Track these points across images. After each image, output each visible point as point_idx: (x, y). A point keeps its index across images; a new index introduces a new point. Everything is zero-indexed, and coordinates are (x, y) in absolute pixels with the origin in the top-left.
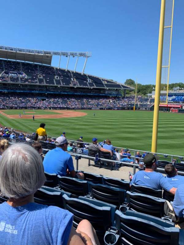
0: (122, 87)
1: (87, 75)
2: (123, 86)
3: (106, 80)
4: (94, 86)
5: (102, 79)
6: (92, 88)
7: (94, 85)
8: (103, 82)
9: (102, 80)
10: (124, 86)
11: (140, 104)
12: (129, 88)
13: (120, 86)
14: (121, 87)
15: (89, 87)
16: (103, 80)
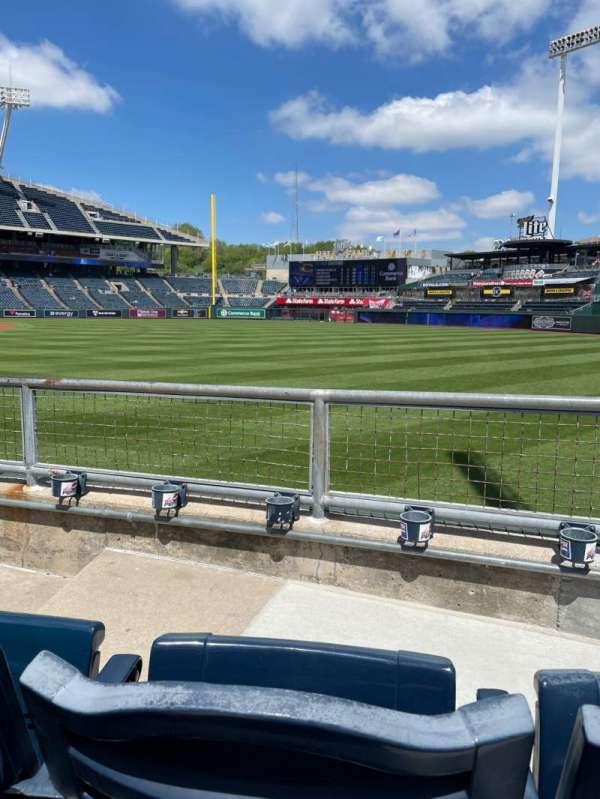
0: (160, 234)
1: (16, 185)
2: (164, 233)
3: (96, 206)
4: (50, 228)
5: (82, 204)
6: (40, 231)
7: (49, 220)
8: (86, 214)
9: (80, 208)
10: (170, 234)
11: (228, 298)
12: (188, 241)
13: (154, 233)
14: (158, 238)
15: (27, 229)
16: (87, 208)
